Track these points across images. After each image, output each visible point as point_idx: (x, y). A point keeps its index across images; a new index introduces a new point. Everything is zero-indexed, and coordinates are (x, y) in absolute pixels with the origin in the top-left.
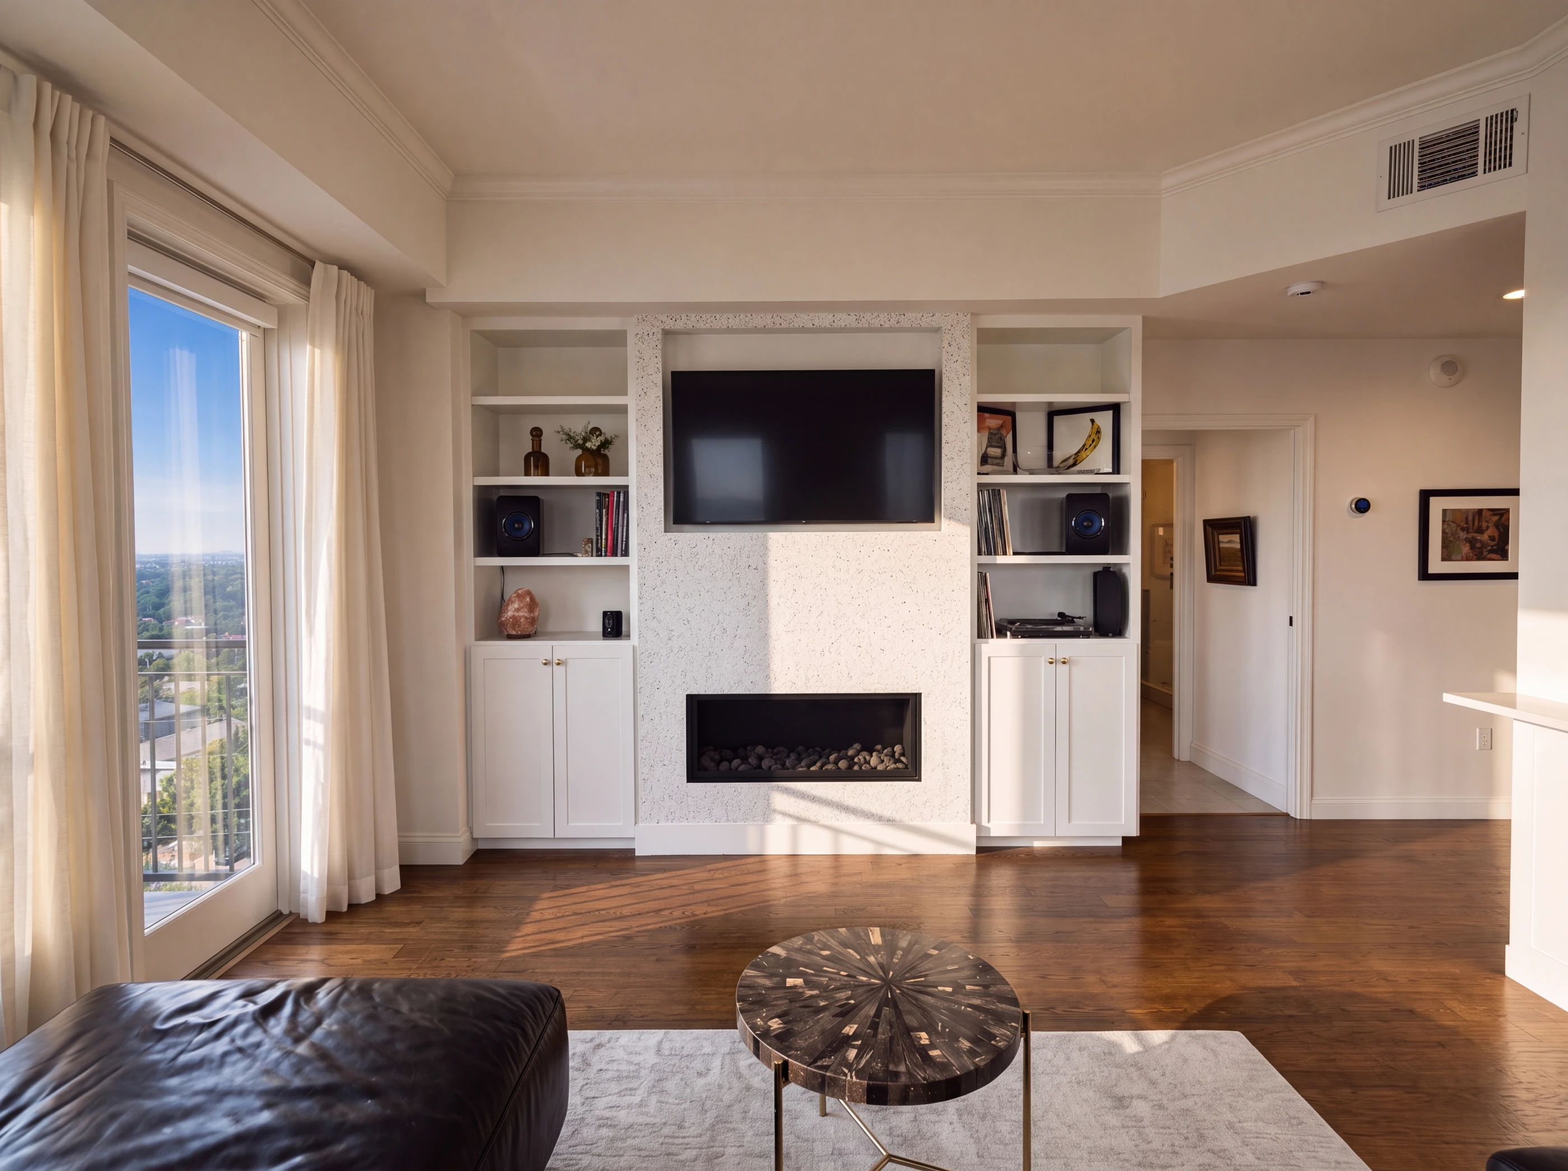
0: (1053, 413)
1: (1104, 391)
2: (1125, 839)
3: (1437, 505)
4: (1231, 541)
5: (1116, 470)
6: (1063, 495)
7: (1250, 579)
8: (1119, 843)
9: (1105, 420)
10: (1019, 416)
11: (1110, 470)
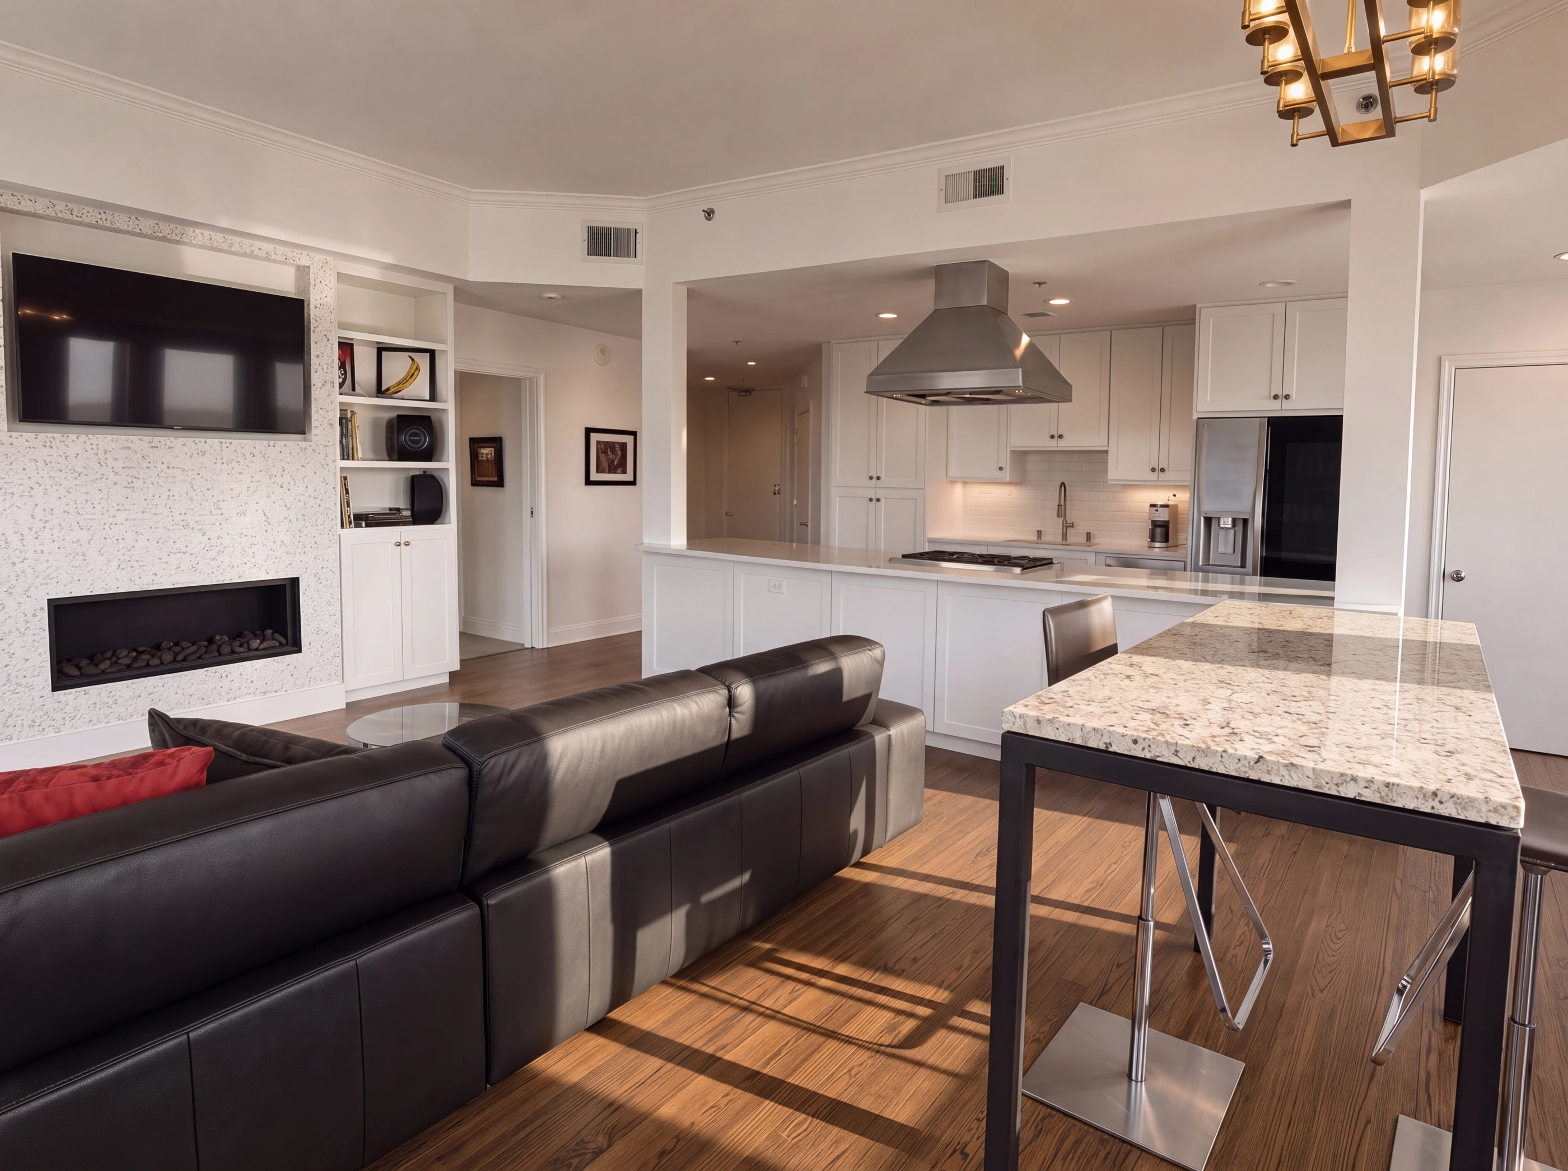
0: (381, 350)
1: (416, 339)
2: (452, 675)
3: (594, 437)
4: (487, 452)
5: (433, 398)
6: (394, 414)
7: (500, 483)
8: (446, 679)
9: (423, 361)
10: (355, 347)
11: (428, 398)
